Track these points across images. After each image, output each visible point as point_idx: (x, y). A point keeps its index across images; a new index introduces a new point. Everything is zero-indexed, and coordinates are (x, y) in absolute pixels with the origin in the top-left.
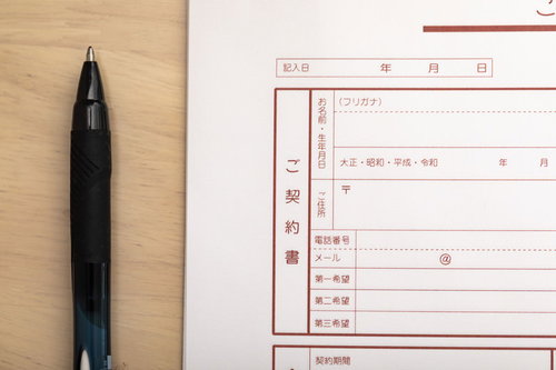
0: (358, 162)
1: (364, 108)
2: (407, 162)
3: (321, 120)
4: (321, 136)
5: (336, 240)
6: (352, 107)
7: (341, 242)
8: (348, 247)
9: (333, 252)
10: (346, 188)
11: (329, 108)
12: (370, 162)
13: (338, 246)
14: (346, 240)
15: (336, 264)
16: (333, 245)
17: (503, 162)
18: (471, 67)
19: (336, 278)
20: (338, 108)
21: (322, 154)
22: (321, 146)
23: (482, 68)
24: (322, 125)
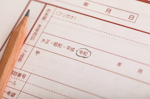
0: (50, 42)
1: (66, 19)
2: (73, 50)
3: (44, 18)
4: (40, 26)
5: (19, 75)
6: (61, 17)
7: (21, 77)
8: (23, 80)
9: (15, 80)
10: (38, 52)
11: (50, 14)
12: (55, 44)
13: (18, 78)
14: (24, 76)
15: (13, 86)
16: (16, 77)
17: (119, 64)
18: (126, 16)
19: (9, 93)
20: (54, 15)
21: (35, 34)
22: (37, 30)
23: (131, 17)
24: (43, 21)
